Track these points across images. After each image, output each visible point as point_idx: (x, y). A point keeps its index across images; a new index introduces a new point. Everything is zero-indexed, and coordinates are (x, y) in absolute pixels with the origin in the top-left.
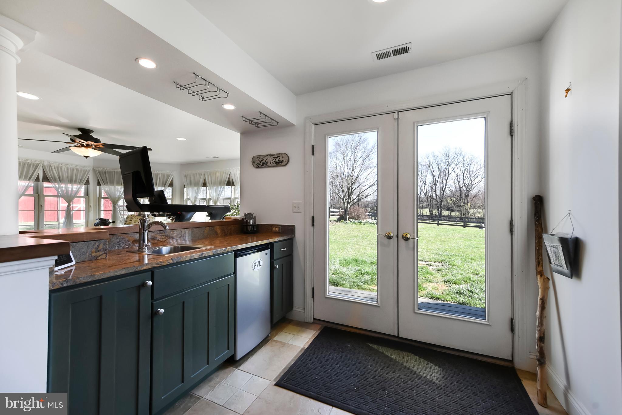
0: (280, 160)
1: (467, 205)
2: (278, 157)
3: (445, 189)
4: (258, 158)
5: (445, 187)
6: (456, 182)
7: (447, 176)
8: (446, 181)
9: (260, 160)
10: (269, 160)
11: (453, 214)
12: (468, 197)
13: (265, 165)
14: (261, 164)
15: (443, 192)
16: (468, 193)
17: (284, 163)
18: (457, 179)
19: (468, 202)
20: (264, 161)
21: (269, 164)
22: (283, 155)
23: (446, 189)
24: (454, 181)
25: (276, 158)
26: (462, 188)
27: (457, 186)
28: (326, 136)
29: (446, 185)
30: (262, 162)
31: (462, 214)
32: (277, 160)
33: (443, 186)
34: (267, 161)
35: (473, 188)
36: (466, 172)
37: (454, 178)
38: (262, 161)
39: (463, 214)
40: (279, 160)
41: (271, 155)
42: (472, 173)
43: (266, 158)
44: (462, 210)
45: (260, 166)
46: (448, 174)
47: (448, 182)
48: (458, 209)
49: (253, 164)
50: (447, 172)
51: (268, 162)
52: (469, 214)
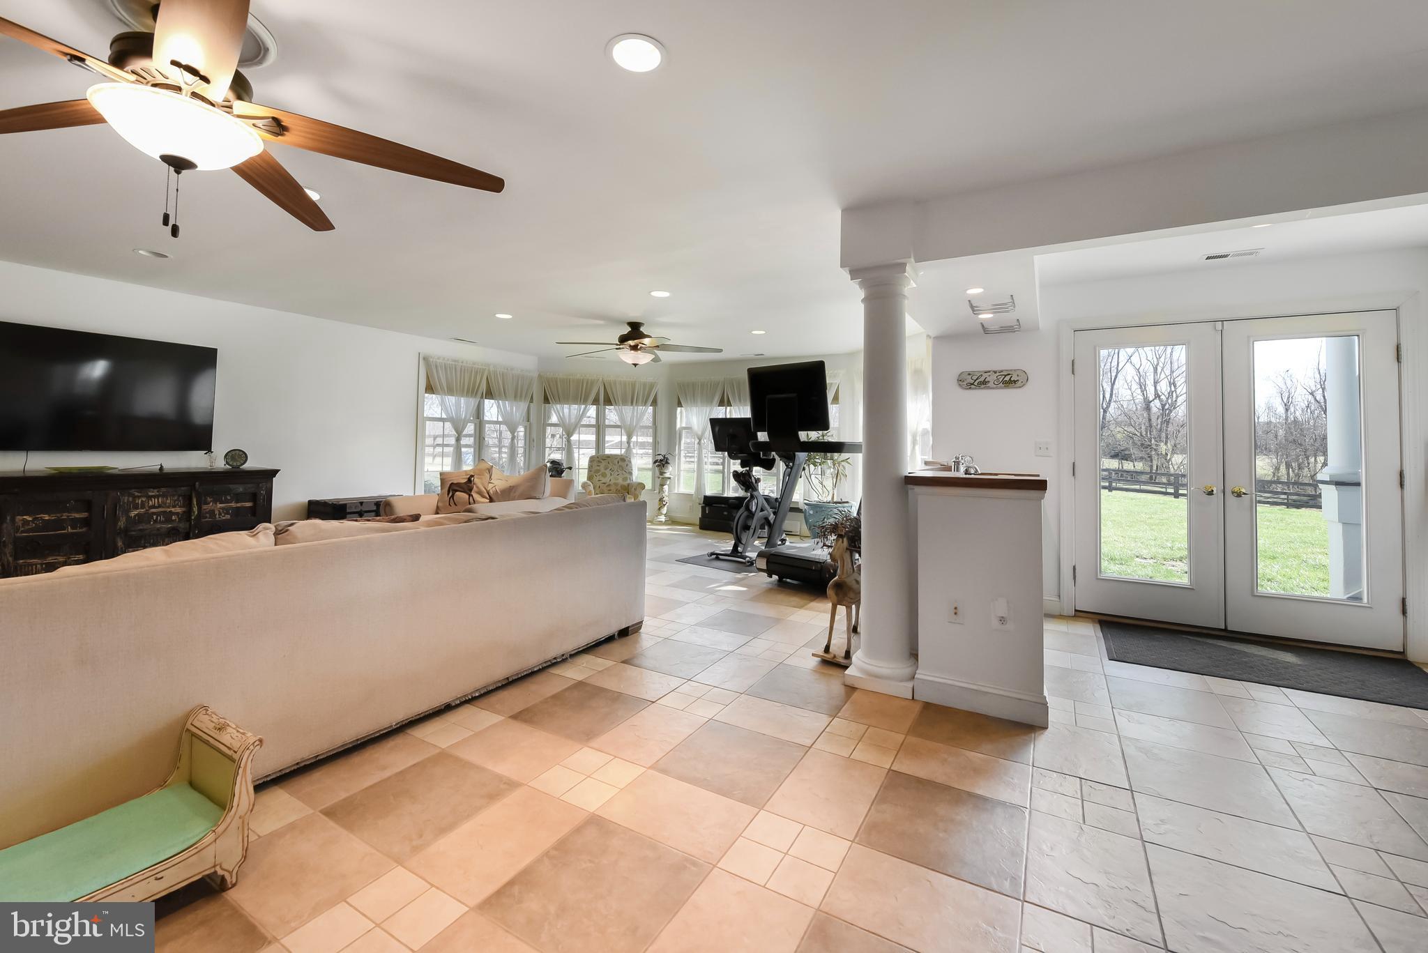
0: (1012, 379)
1: (1166, 444)
2: (1009, 374)
3: (1109, 403)
4: (969, 374)
5: (1110, 401)
6: (1135, 386)
7: (1114, 374)
8: (1113, 385)
9: (975, 378)
10: (992, 378)
11: (1128, 466)
12: (1167, 425)
13: (983, 386)
14: (976, 383)
15: (1105, 412)
16: (1169, 414)
17: (1019, 384)
18: (1138, 381)
19: (1167, 438)
20: (982, 379)
21: (991, 384)
22: (1018, 372)
23: (1112, 404)
24: (1130, 384)
25: (1006, 376)
26: (1152, 404)
27: (1139, 398)
28: (1097, 348)
29: (1111, 395)
30: (979, 380)
31: (1155, 468)
32: (1007, 378)
33: (1104, 397)
34: (986, 380)
35: (1178, 404)
36: (1161, 364)
37: (1129, 379)
38: (977, 379)
39: (1157, 467)
40: (1010, 379)
41: (995, 372)
42: (1177, 367)
43: (985, 375)
44: (1155, 457)
45: (973, 386)
46: (1117, 369)
47: (1115, 387)
48: (1143, 454)
49: (960, 383)
50: (1114, 363)
51: (989, 382)
52: (1171, 466)
